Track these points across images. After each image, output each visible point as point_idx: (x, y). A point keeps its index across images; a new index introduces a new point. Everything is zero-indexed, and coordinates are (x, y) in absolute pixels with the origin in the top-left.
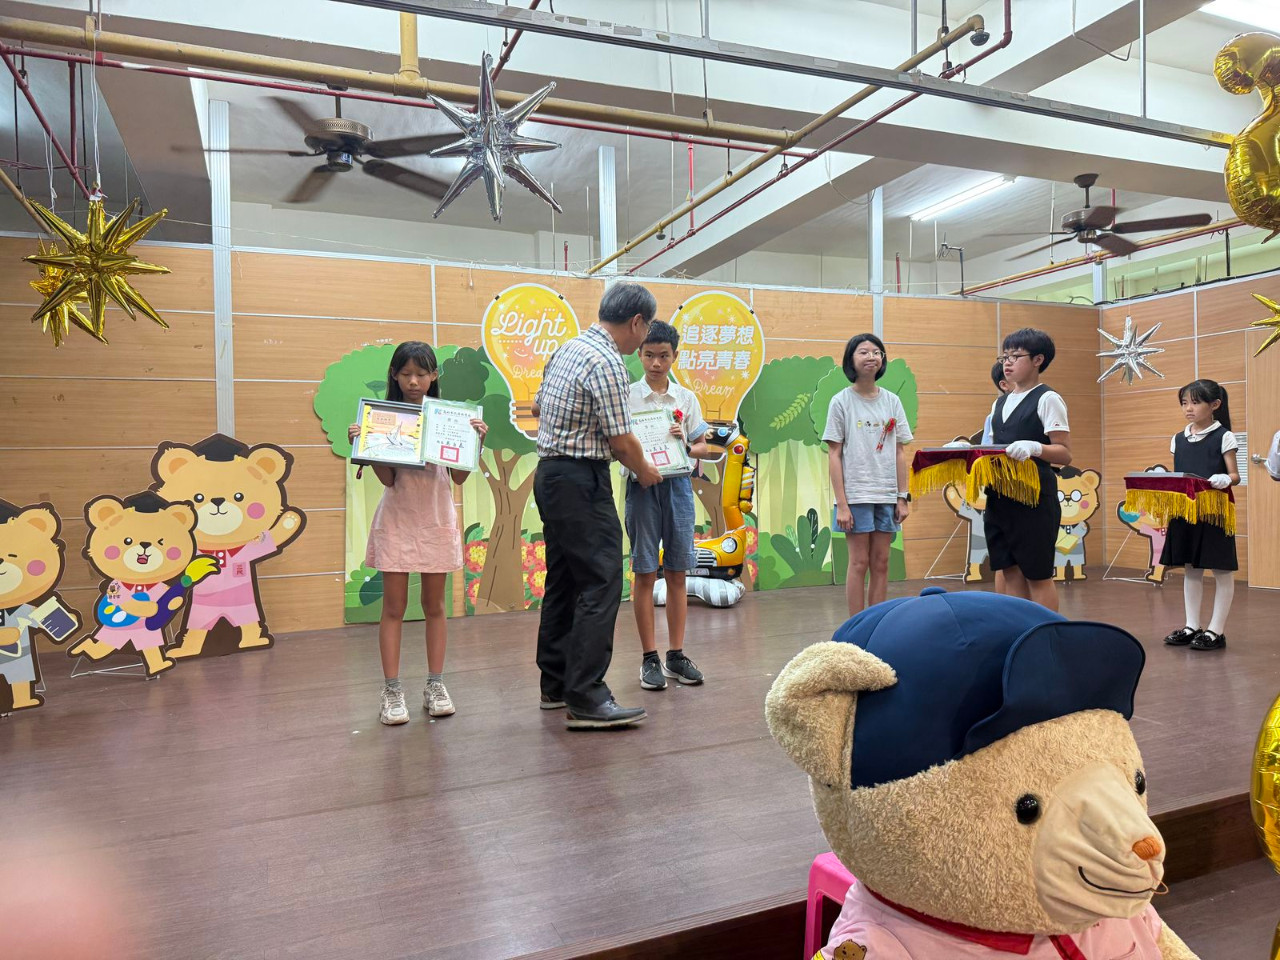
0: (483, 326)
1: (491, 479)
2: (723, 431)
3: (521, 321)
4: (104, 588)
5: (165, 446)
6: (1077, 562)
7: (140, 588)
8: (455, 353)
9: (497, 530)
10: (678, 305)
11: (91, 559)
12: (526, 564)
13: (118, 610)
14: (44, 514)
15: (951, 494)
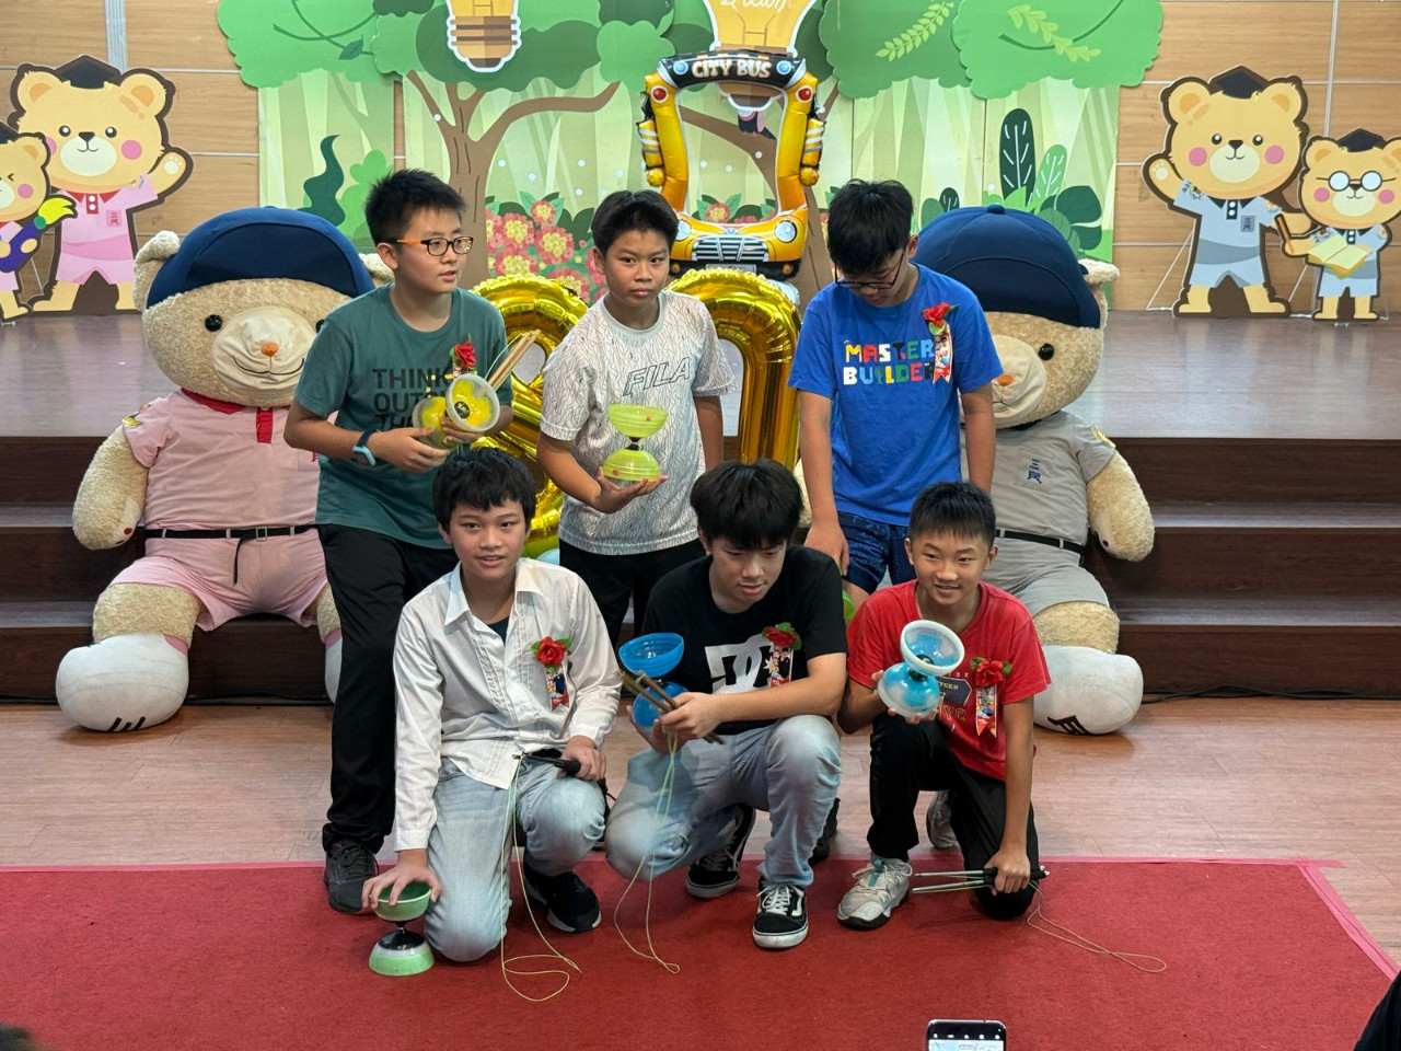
1: (443, 124)
2: (784, 67)
5: (25, 69)
6: (1363, 292)
12: (493, 245)
15: (1160, 172)
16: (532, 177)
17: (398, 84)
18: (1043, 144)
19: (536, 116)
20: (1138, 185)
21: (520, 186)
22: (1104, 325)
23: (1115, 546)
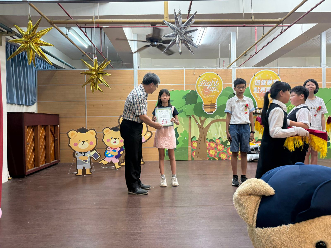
0: (196, 84)
1: (198, 125)
3: (206, 82)
4: (106, 148)
5: (121, 116)
7: (114, 149)
8: (189, 92)
9: (200, 138)
10: (254, 74)
11: (104, 142)
12: (208, 148)
13: (109, 153)
14: (93, 131)
16: (216, 134)
17: (190, 117)
21: (213, 136)
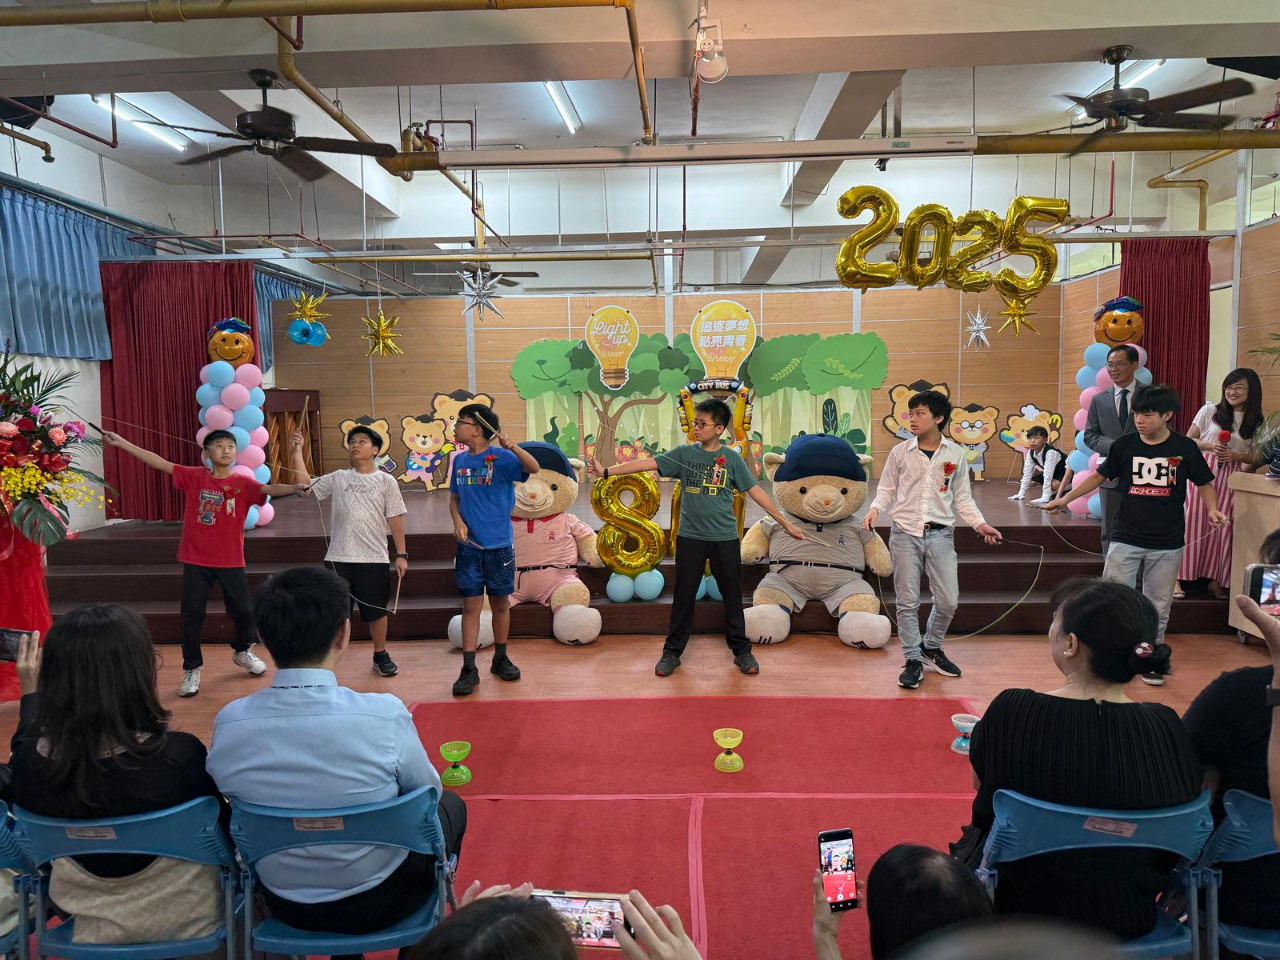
0: (586, 329)
1: (598, 411)
2: (734, 384)
3: (606, 326)
4: (409, 454)
5: (437, 395)
6: (978, 469)
7: (423, 455)
8: (577, 344)
13: (414, 463)
14: (383, 422)
15: (890, 423)
16: (633, 431)
17: (580, 396)
18: (841, 412)
19: (635, 407)
20: (880, 428)
21: (629, 434)
22: (868, 480)
23: (877, 571)
